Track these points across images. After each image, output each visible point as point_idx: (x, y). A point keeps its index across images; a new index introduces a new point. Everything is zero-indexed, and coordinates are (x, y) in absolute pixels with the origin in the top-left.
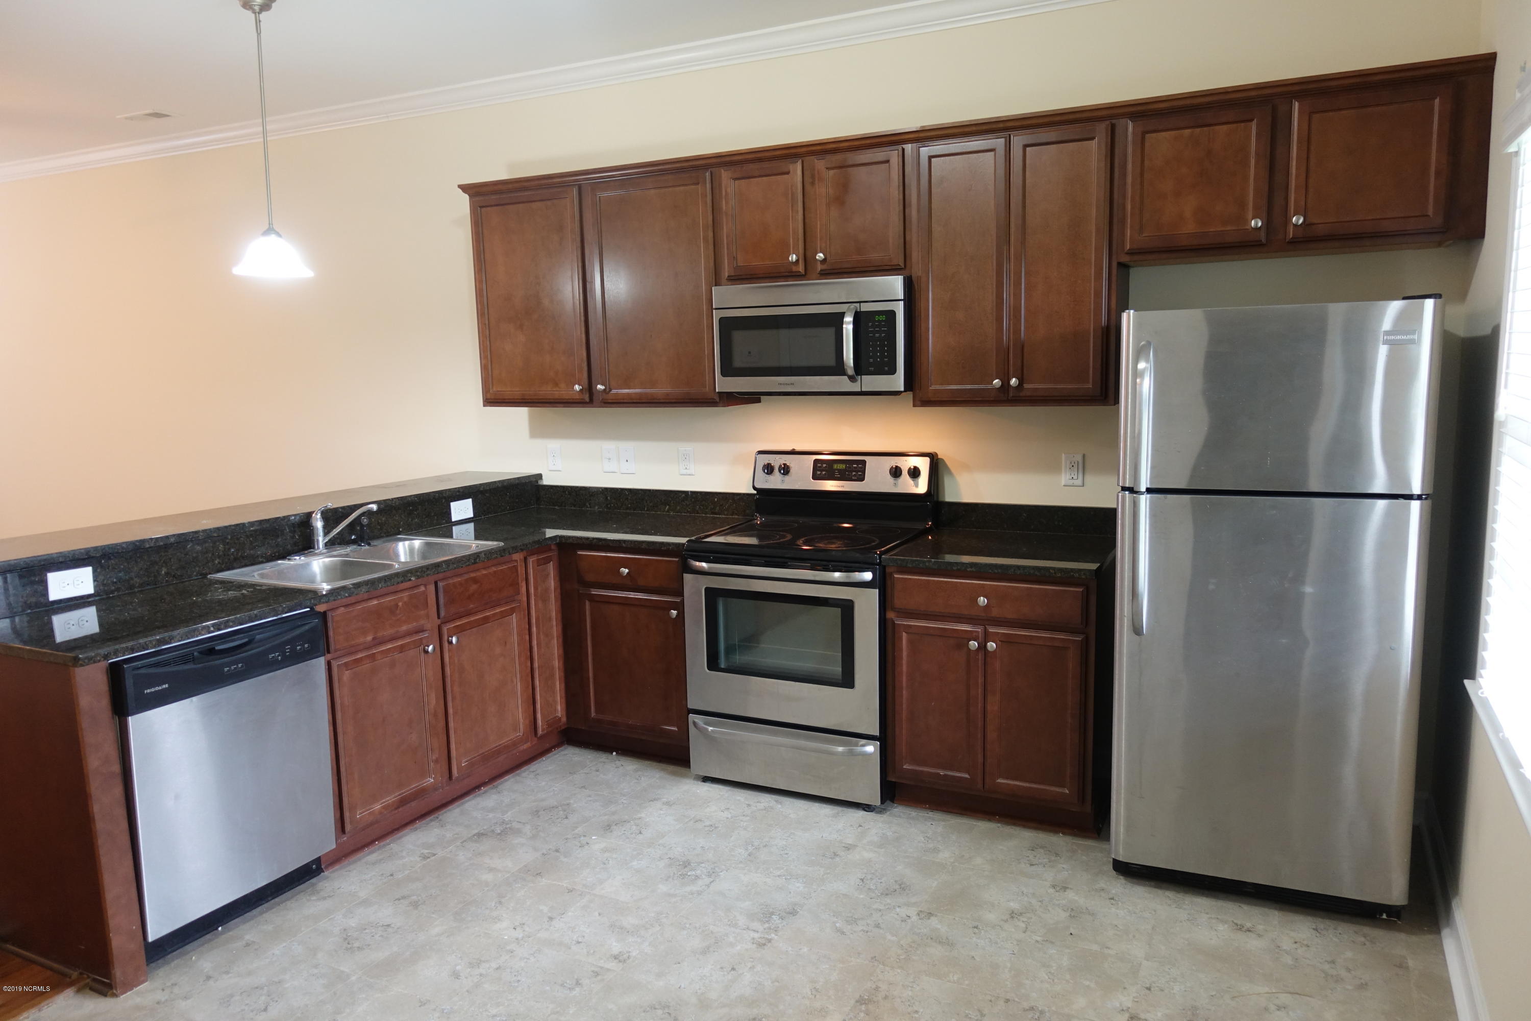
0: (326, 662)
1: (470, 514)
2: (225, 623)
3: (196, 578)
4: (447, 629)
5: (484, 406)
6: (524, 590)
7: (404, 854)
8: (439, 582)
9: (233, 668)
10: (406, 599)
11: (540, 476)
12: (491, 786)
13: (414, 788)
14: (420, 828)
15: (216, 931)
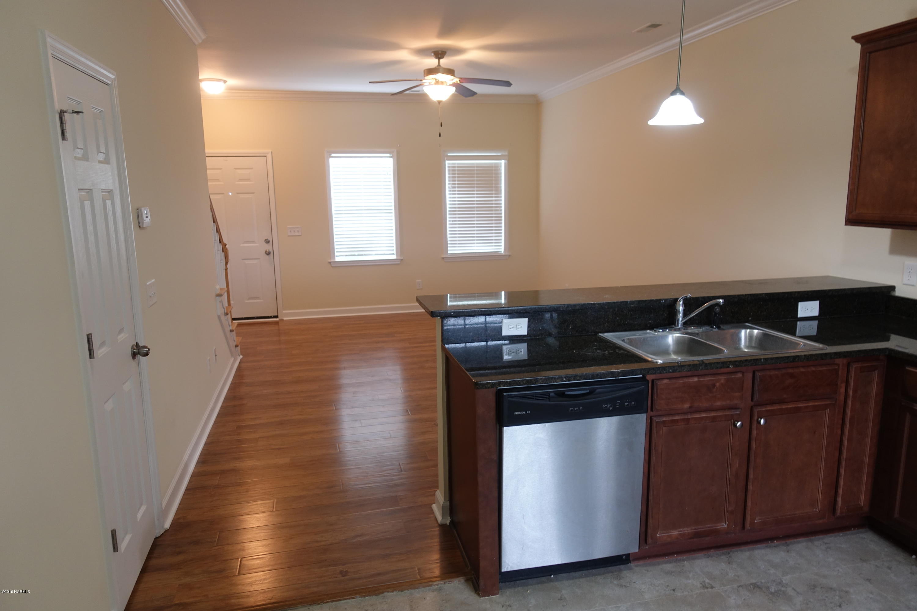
0: (649, 417)
1: (816, 313)
2: (574, 377)
3: (591, 334)
4: (758, 411)
5: (846, 225)
6: (843, 390)
7: (691, 575)
8: (756, 372)
9: (576, 409)
10: (722, 381)
11: (893, 288)
12: (784, 542)
13: (709, 527)
14: (711, 557)
15: (549, 577)
